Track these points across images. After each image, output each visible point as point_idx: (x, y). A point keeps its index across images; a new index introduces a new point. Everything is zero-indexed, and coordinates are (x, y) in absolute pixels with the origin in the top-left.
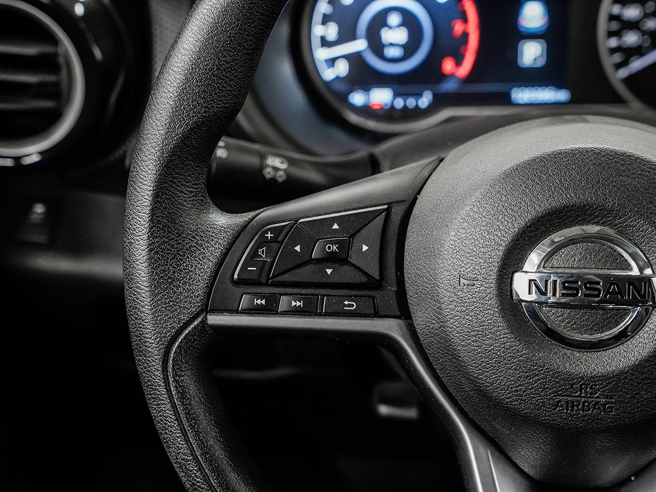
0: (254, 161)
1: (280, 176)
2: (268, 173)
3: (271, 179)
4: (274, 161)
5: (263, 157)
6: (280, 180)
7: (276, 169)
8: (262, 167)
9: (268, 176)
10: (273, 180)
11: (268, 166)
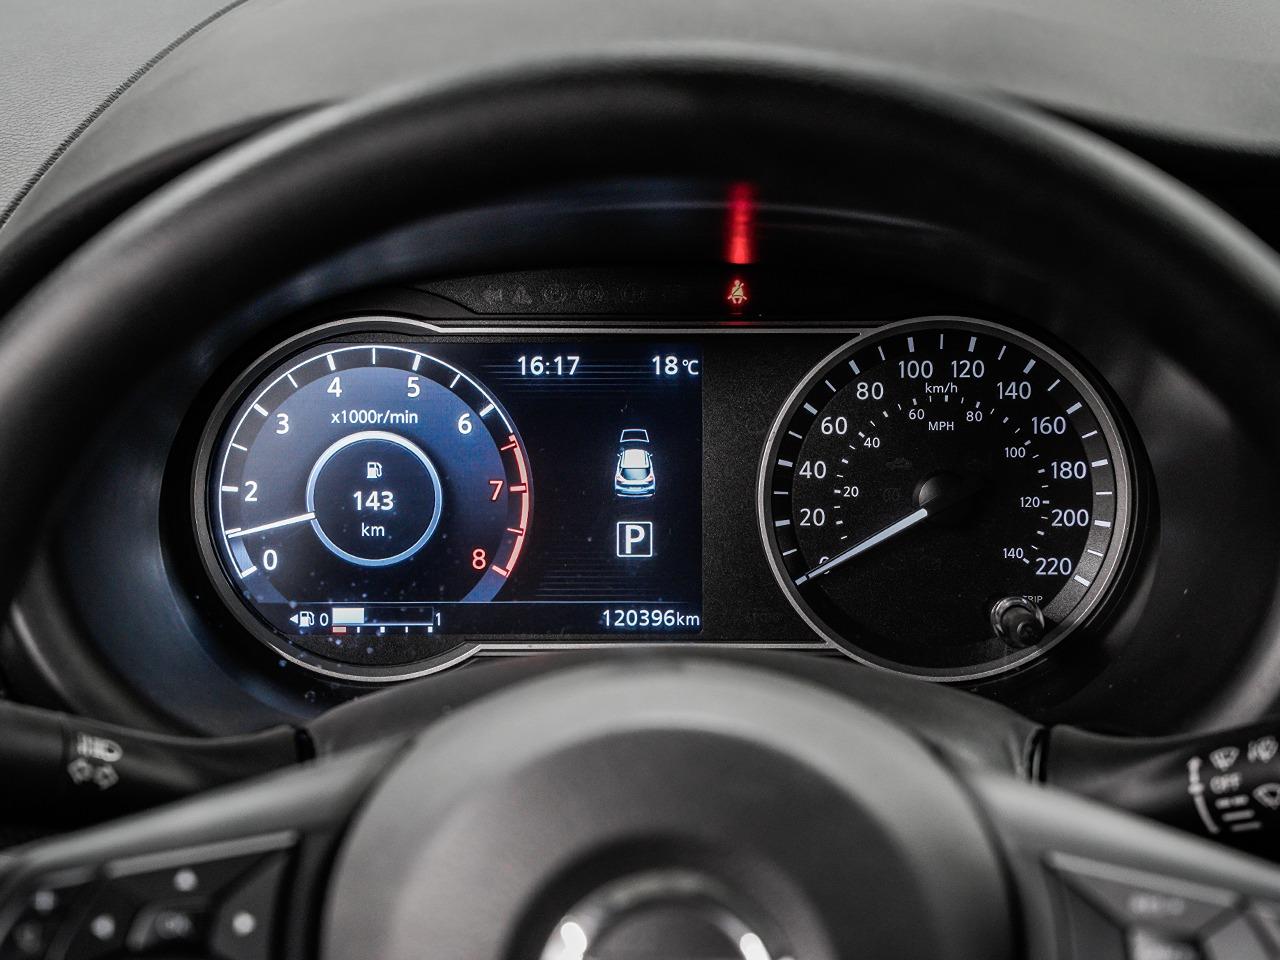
0: (52, 746)
1: (106, 776)
2: (79, 770)
3: (84, 782)
4: (93, 746)
5: (69, 738)
6: (105, 784)
7: (96, 763)
8: (67, 758)
9: (78, 777)
10: (90, 785)
11: (79, 756)
